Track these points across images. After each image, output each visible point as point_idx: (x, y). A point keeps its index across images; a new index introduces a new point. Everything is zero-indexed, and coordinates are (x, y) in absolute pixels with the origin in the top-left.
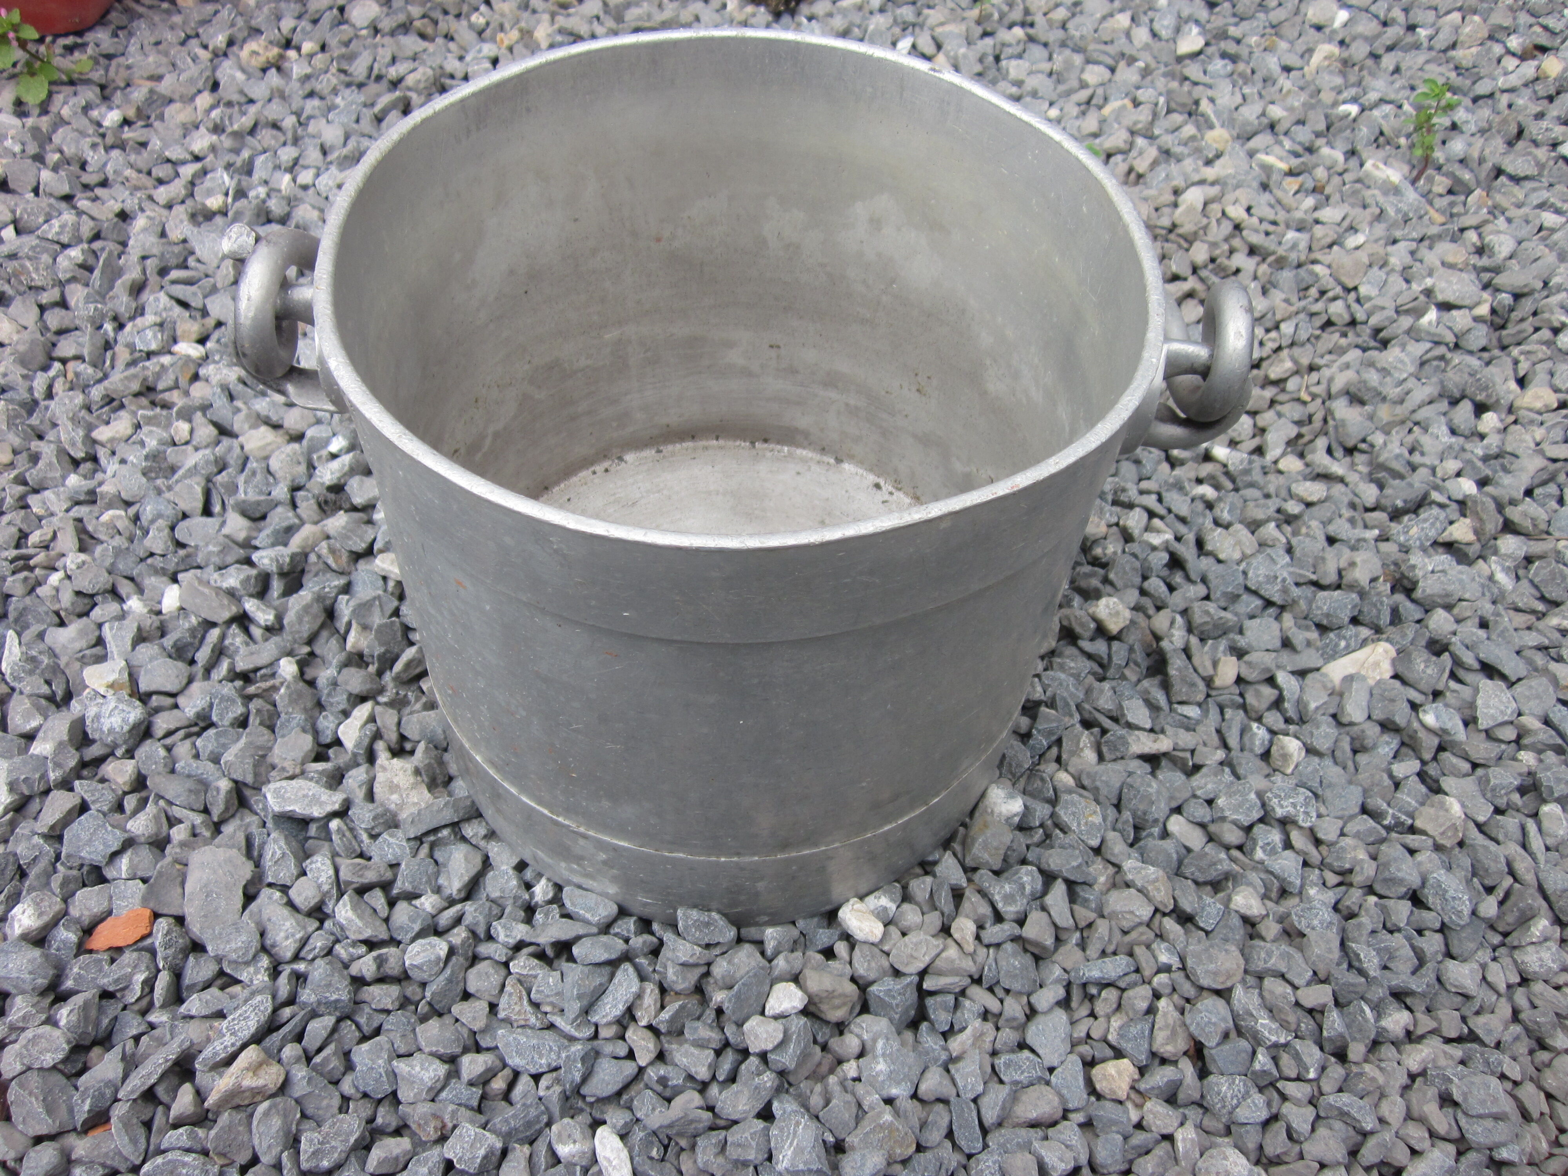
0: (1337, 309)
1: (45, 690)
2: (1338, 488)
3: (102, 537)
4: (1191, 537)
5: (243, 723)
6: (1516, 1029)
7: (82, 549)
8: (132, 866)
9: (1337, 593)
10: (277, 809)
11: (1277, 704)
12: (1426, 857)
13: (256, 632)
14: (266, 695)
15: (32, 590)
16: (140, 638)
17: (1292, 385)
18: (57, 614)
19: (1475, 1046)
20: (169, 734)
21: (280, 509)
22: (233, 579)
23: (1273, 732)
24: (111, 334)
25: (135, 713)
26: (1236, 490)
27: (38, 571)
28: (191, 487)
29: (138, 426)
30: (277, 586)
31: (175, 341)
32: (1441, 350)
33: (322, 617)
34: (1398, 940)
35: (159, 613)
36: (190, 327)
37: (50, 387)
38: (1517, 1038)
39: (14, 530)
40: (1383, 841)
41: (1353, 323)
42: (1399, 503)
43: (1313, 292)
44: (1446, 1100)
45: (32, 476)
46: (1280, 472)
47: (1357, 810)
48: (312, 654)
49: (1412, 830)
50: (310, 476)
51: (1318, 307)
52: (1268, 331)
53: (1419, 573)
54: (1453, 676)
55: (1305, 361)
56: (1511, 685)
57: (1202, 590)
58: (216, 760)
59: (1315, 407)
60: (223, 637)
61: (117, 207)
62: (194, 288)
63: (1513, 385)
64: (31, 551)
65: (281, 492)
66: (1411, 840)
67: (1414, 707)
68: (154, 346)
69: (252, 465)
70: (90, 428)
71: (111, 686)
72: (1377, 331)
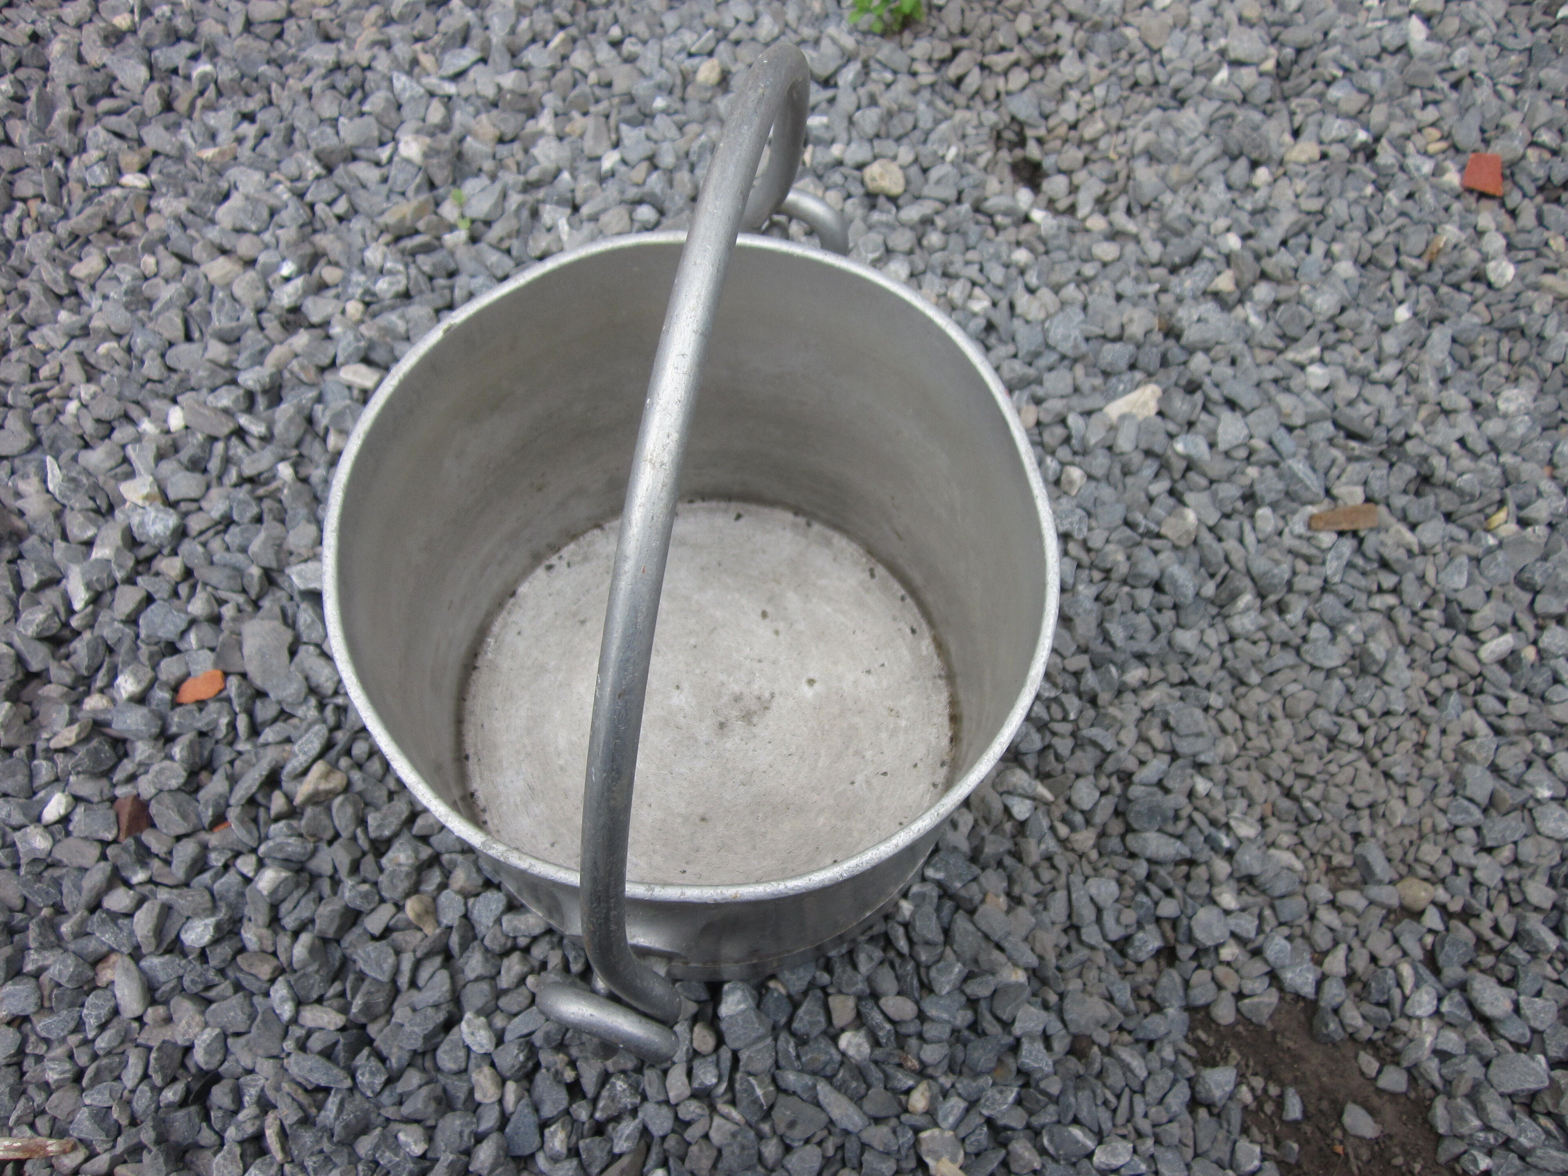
0: (1143, 71)
1: (91, 504)
2: (1131, 248)
3: (104, 368)
4: (1004, 304)
5: (259, 519)
6: (1222, 674)
7: (89, 380)
8: (199, 640)
9: (1118, 346)
10: (302, 587)
11: (1067, 440)
12: (1166, 556)
13: (254, 443)
14: (274, 495)
15: (55, 419)
16: (160, 457)
17: (1102, 144)
18: (82, 437)
19: (1191, 688)
20: (202, 533)
21: (250, 333)
22: (226, 398)
23: (1063, 464)
24: (62, 171)
25: (172, 520)
26: (1047, 253)
27: (55, 402)
28: (171, 320)
29: (108, 262)
30: (261, 402)
31: (119, 172)
32: (1230, 108)
33: (304, 425)
34: (1142, 620)
35: (168, 432)
36: (130, 159)
37: (20, 229)
38: (1222, 680)
39: (25, 367)
40: (1137, 544)
41: (1156, 83)
42: (1177, 260)
43: (1124, 55)
44: (1166, 726)
45: (28, 313)
46: (1087, 231)
47: (1119, 521)
48: (301, 455)
49: (1158, 536)
50: (269, 299)
51: (1125, 71)
52: (1083, 94)
53: (1185, 323)
54: (1205, 408)
55: (1114, 122)
56: (1245, 413)
57: (1010, 349)
58: (244, 550)
59: (1120, 165)
60: (227, 449)
61: (29, 29)
62: (125, 117)
63: (1287, 138)
64: (45, 385)
65: (248, 316)
66: (1157, 543)
67: (1171, 436)
68: (104, 181)
69: (220, 294)
70: (66, 266)
71: (147, 498)
72: (1176, 92)
